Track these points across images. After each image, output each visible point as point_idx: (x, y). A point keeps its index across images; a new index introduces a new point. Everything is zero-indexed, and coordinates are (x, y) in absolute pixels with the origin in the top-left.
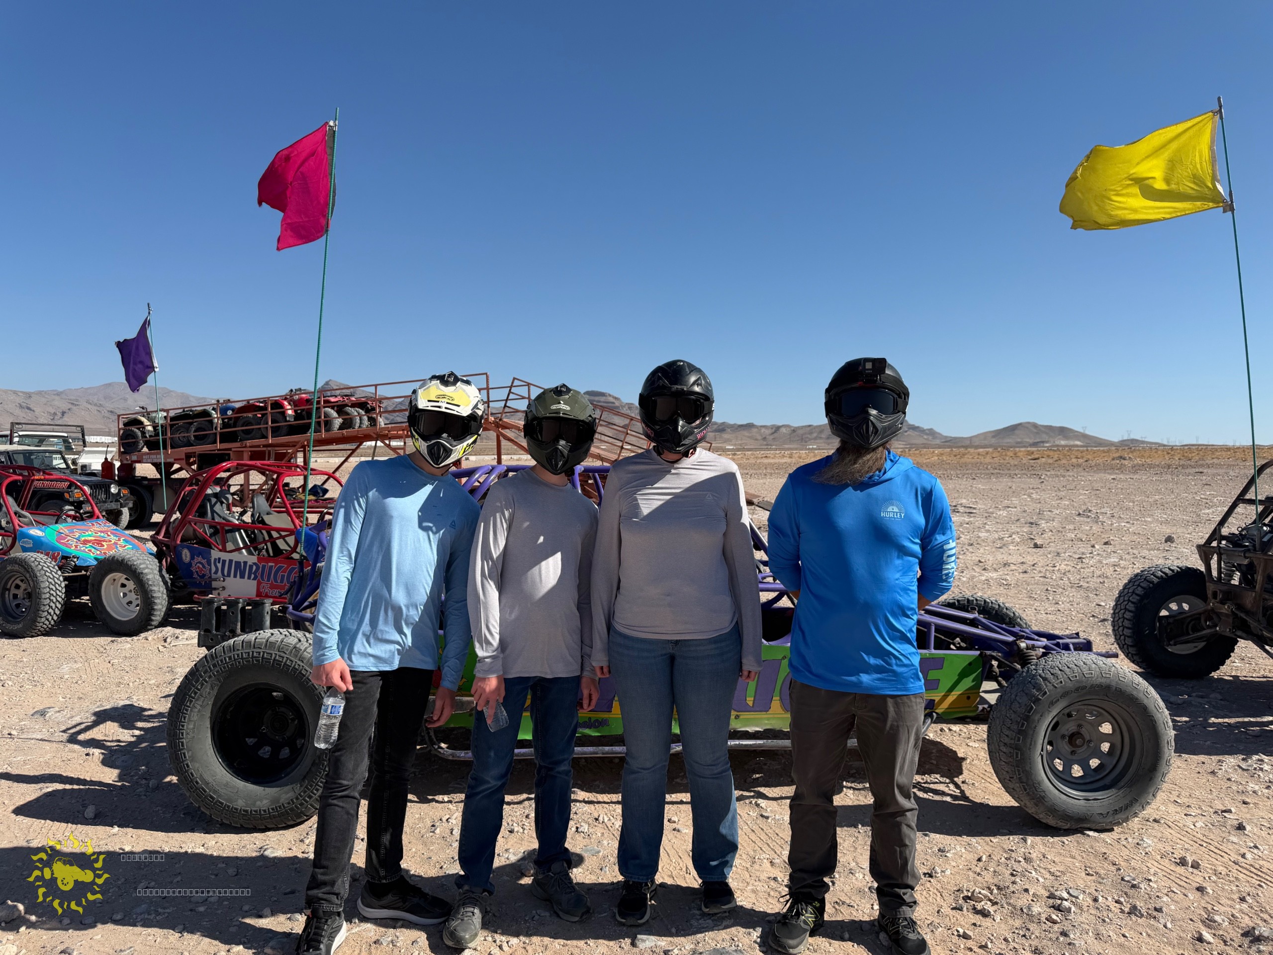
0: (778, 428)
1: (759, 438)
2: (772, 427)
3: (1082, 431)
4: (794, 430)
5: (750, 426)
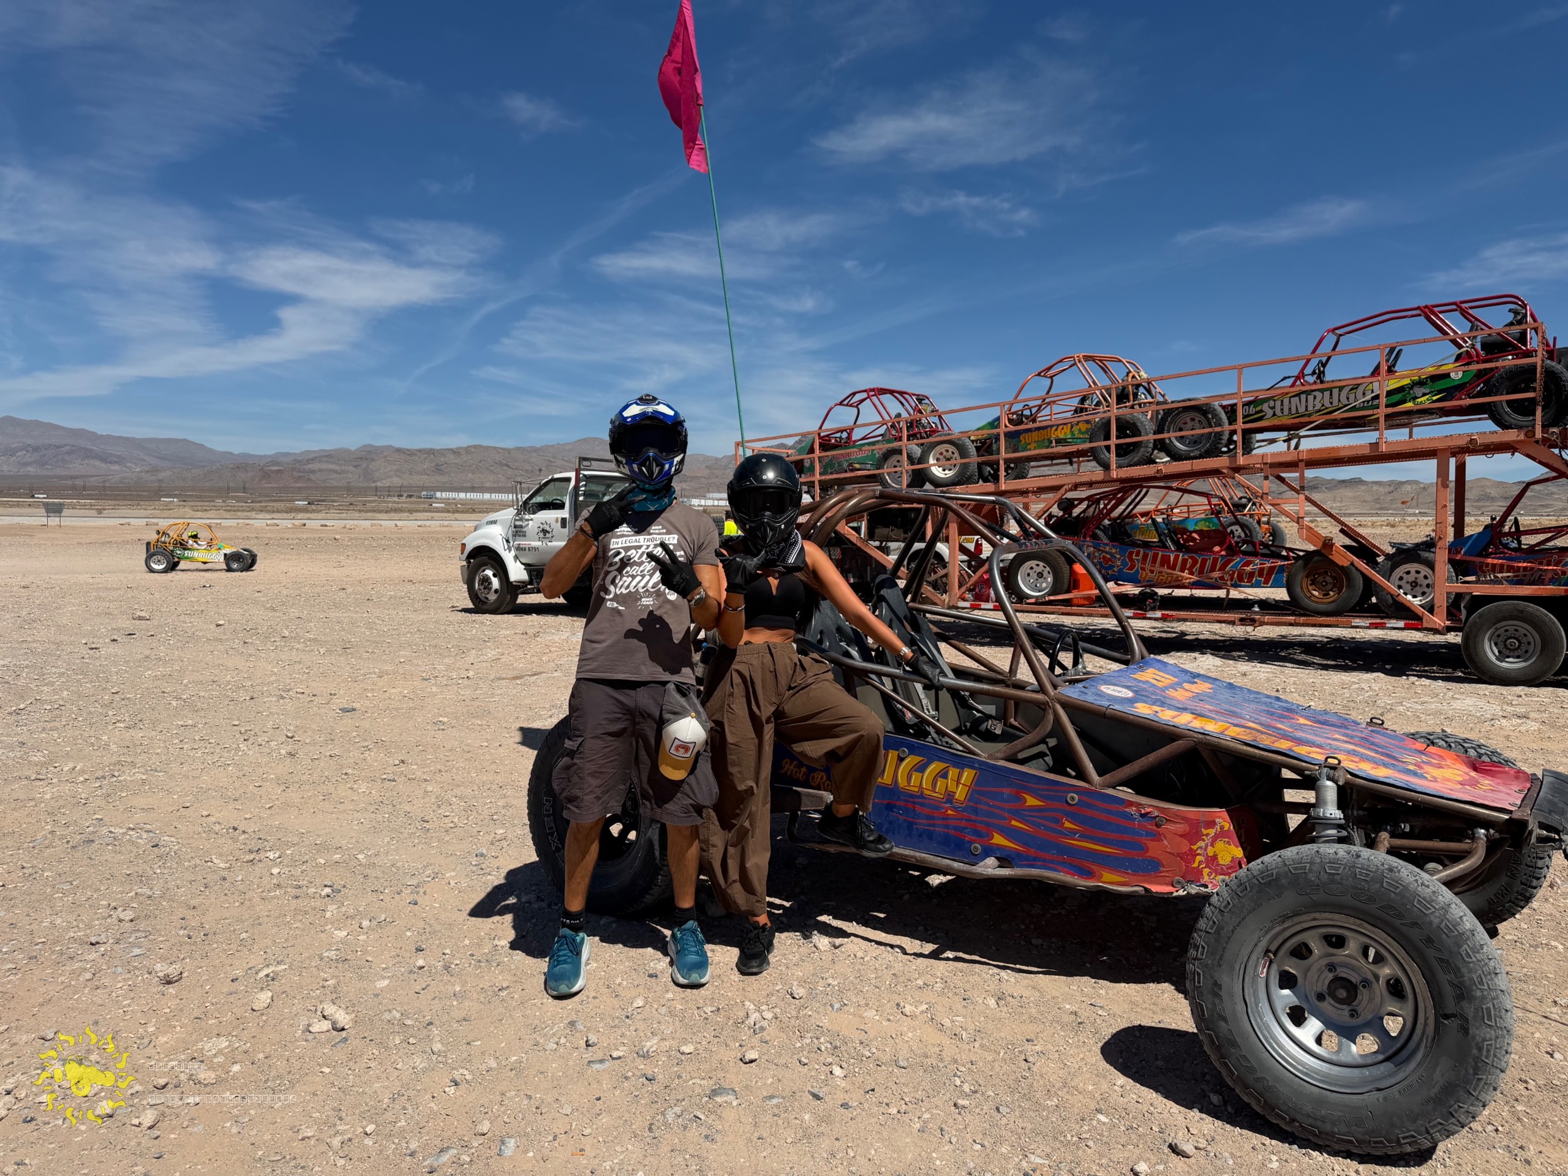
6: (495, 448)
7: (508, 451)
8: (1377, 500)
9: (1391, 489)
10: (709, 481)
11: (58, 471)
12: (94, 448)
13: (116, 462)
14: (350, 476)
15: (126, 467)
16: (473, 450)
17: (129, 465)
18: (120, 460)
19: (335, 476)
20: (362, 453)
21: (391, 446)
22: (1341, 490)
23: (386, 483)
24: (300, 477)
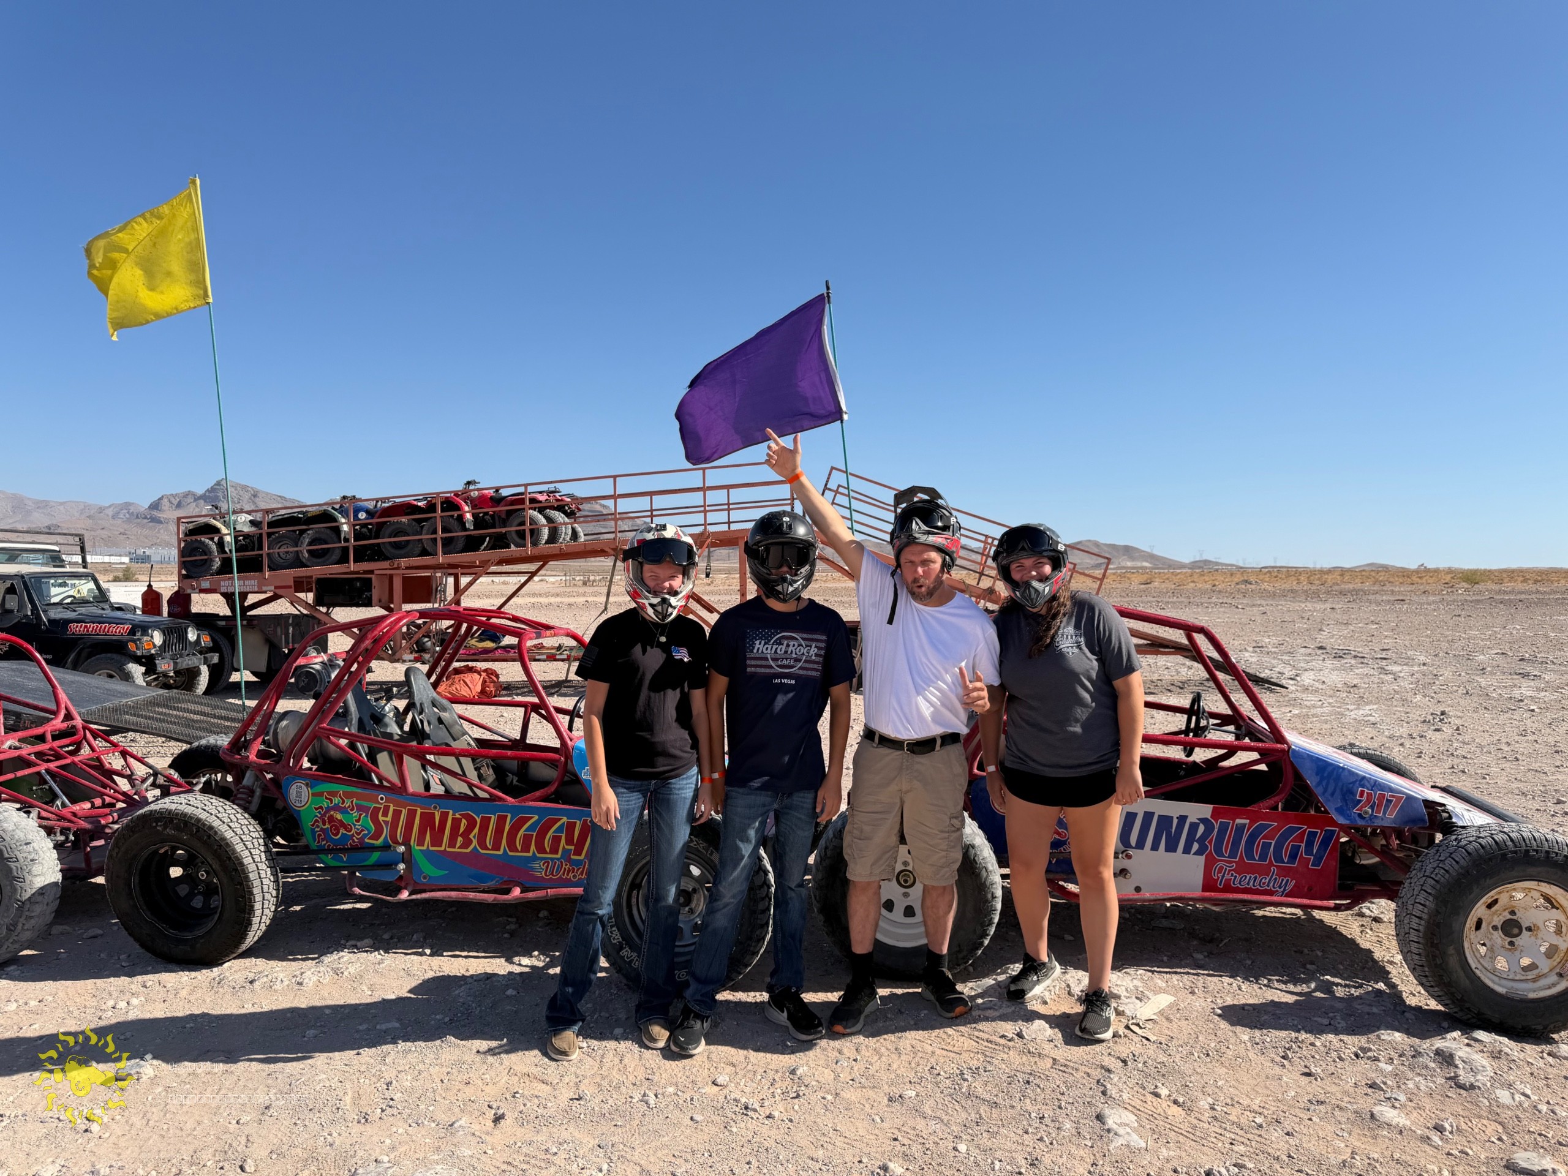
3: (1149, 550)
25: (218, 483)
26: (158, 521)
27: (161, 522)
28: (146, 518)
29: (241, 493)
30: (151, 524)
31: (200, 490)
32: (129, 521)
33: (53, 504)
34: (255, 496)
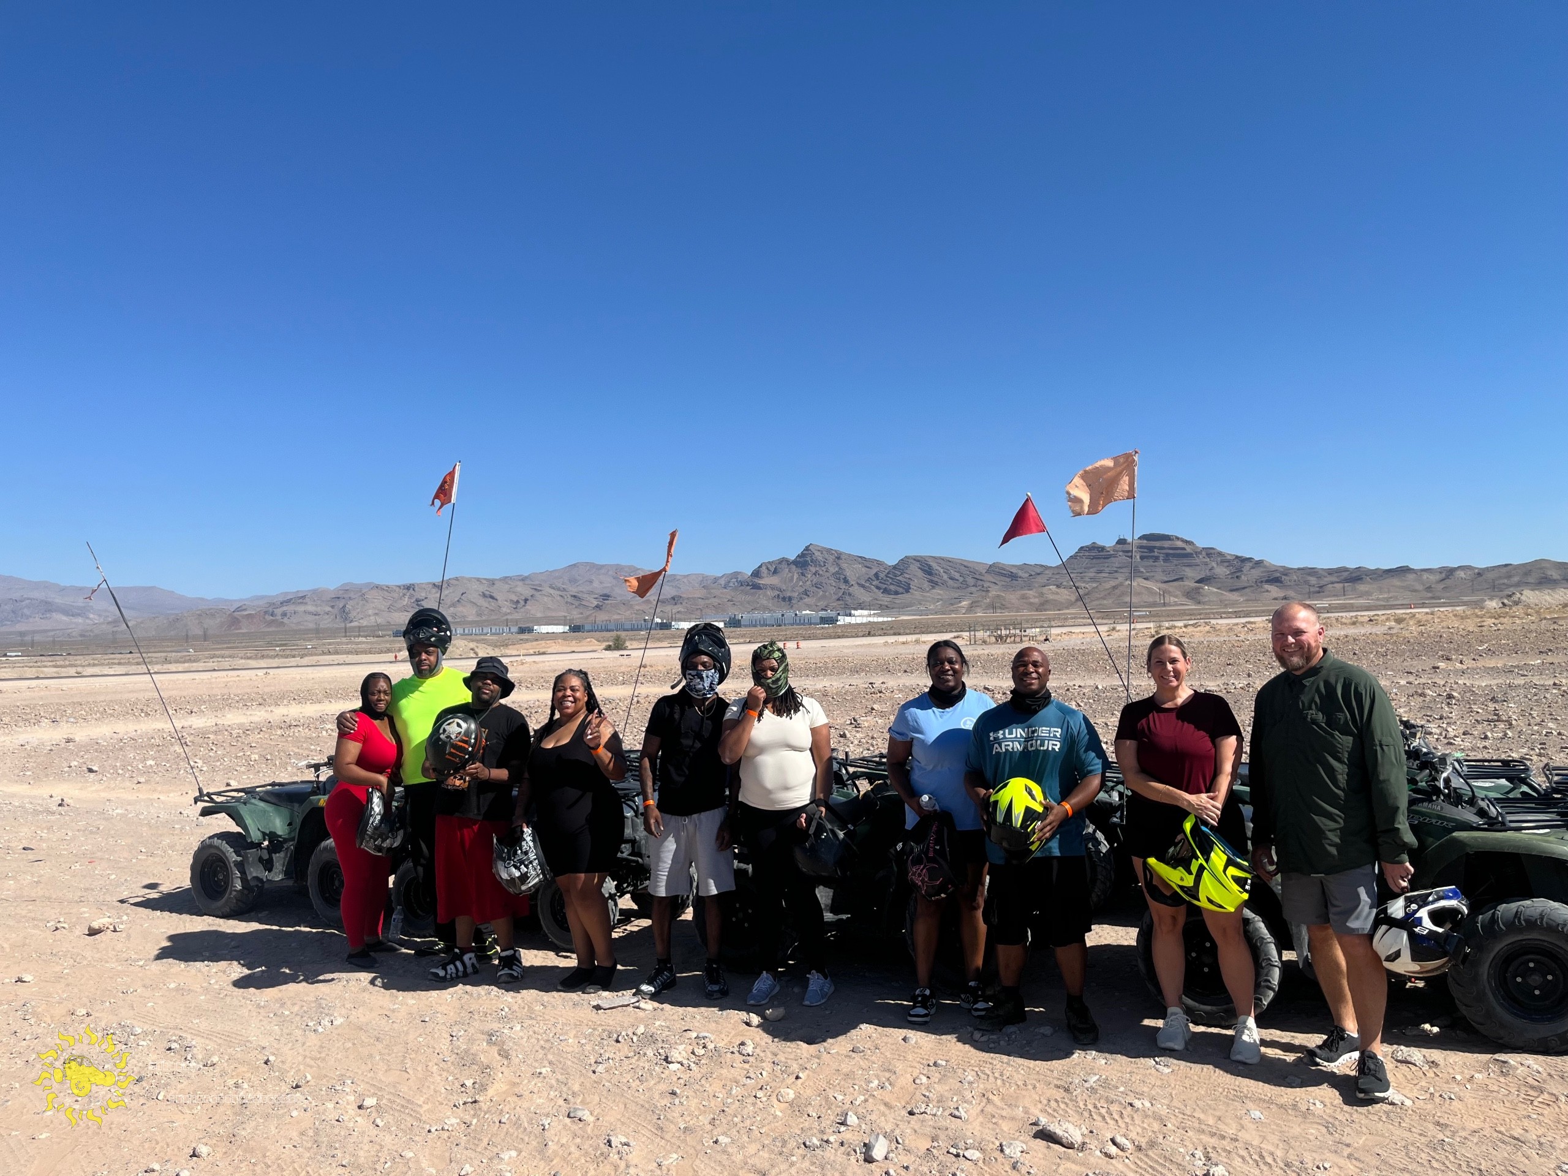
0: (1449, 572)
1: (1420, 587)
2: (1441, 570)
4: (1480, 573)
5: (1404, 570)
6: (478, 580)
7: (492, 582)
8: (1429, 589)
9: (1443, 575)
10: (707, 601)
11: (21, 627)
12: (57, 601)
13: (79, 615)
14: (326, 617)
15: (88, 618)
16: (456, 582)
17: (91, 616)
18: (81, 612)
19: (310, 618)
20: (341, 592)
21: (369, 583)
22: (1388, 580)
23: (364, 623)
24: (273, 621)
25: (807, 549)
26: (756, 587)
27: (760, 588)
28: (748, 585)
29: (826, 556)
30: (753, 591)
31: (792, 558)
32: (735, 589)
33: (678, 577)
34: (839, 558)
